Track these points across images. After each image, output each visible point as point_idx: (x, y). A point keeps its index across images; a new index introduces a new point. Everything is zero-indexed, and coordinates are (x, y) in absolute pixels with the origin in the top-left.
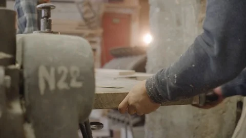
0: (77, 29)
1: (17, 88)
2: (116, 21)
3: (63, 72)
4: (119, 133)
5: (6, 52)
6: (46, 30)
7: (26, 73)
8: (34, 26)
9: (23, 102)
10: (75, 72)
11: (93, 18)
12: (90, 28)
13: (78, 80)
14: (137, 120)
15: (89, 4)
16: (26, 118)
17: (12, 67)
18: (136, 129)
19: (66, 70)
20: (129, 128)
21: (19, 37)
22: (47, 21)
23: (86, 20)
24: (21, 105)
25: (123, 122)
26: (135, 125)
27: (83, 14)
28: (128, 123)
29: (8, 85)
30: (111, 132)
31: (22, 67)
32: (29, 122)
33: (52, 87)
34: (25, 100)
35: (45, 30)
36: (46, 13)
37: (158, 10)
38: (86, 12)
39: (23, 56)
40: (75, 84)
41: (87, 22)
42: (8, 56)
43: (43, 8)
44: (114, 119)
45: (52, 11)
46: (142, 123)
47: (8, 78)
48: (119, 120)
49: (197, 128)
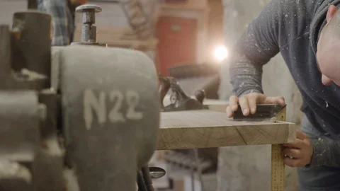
0: (122, 39)
1: (54, 121)
2: (176, 28)
3: (116, 98)
4: (182, 183)
5: (39, 71)
6: (89, 41)
7: (65, 101)
8: (63, 35)
9: (62, 140)
10: (133, 99)
11: (144, 24)
12: (140, 38)
13: (137, 110)
14: (206, 164)
15: (139, 5)
16: (67, 162)
17: (46, 92)
18: (206, 177)
19: (121, 97)
20: (196, 175)
21: (55, 50)
22: (90, 28)
23: (134, 27)
24: (60, 143)
25: (187, 167)
26: (205, 171)
27: (130, 19)
28: (195, 170)
29: (43, 115)
30: (171, 182)
31: (59, 91)
32: (70, 168)
33: (102, 119)
34: (64, 137)
35: (87, 41)
36: (89, 17)
37: (235, 14)
38: (135, 16)
39: (60, 76)
40: (132, 114)
41: (136, 29)
42: (41, 77)
43: (85, 10)
44: (175, 163)
45: (96, 14)
46: (213, 168)
47: (43, 107)
48: (181, 165)
49: (288, 176)
